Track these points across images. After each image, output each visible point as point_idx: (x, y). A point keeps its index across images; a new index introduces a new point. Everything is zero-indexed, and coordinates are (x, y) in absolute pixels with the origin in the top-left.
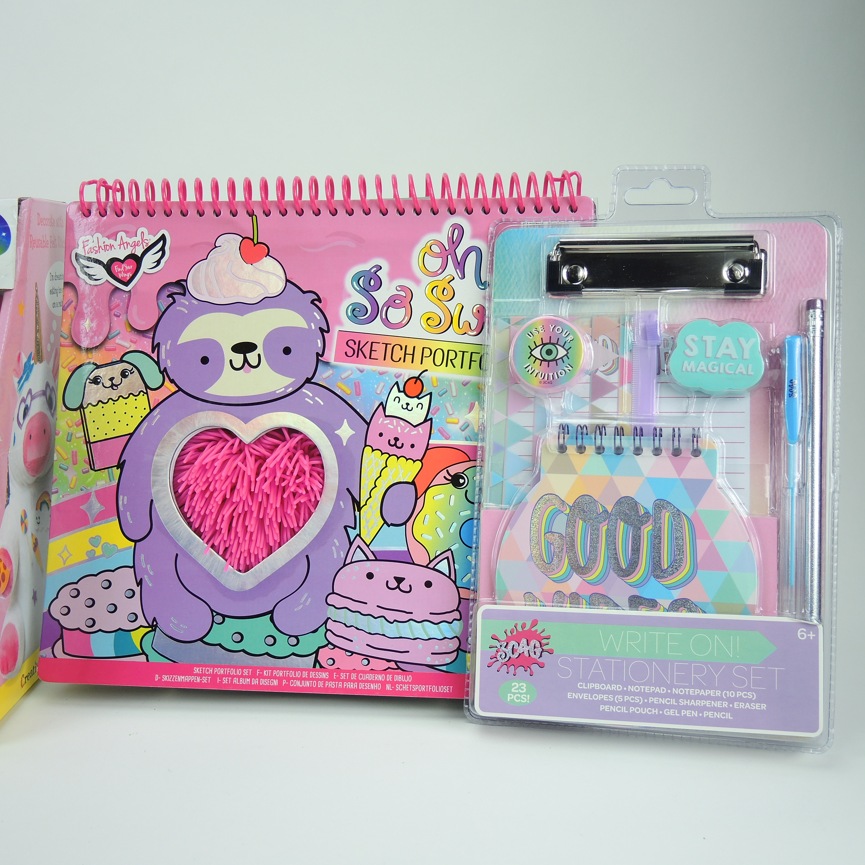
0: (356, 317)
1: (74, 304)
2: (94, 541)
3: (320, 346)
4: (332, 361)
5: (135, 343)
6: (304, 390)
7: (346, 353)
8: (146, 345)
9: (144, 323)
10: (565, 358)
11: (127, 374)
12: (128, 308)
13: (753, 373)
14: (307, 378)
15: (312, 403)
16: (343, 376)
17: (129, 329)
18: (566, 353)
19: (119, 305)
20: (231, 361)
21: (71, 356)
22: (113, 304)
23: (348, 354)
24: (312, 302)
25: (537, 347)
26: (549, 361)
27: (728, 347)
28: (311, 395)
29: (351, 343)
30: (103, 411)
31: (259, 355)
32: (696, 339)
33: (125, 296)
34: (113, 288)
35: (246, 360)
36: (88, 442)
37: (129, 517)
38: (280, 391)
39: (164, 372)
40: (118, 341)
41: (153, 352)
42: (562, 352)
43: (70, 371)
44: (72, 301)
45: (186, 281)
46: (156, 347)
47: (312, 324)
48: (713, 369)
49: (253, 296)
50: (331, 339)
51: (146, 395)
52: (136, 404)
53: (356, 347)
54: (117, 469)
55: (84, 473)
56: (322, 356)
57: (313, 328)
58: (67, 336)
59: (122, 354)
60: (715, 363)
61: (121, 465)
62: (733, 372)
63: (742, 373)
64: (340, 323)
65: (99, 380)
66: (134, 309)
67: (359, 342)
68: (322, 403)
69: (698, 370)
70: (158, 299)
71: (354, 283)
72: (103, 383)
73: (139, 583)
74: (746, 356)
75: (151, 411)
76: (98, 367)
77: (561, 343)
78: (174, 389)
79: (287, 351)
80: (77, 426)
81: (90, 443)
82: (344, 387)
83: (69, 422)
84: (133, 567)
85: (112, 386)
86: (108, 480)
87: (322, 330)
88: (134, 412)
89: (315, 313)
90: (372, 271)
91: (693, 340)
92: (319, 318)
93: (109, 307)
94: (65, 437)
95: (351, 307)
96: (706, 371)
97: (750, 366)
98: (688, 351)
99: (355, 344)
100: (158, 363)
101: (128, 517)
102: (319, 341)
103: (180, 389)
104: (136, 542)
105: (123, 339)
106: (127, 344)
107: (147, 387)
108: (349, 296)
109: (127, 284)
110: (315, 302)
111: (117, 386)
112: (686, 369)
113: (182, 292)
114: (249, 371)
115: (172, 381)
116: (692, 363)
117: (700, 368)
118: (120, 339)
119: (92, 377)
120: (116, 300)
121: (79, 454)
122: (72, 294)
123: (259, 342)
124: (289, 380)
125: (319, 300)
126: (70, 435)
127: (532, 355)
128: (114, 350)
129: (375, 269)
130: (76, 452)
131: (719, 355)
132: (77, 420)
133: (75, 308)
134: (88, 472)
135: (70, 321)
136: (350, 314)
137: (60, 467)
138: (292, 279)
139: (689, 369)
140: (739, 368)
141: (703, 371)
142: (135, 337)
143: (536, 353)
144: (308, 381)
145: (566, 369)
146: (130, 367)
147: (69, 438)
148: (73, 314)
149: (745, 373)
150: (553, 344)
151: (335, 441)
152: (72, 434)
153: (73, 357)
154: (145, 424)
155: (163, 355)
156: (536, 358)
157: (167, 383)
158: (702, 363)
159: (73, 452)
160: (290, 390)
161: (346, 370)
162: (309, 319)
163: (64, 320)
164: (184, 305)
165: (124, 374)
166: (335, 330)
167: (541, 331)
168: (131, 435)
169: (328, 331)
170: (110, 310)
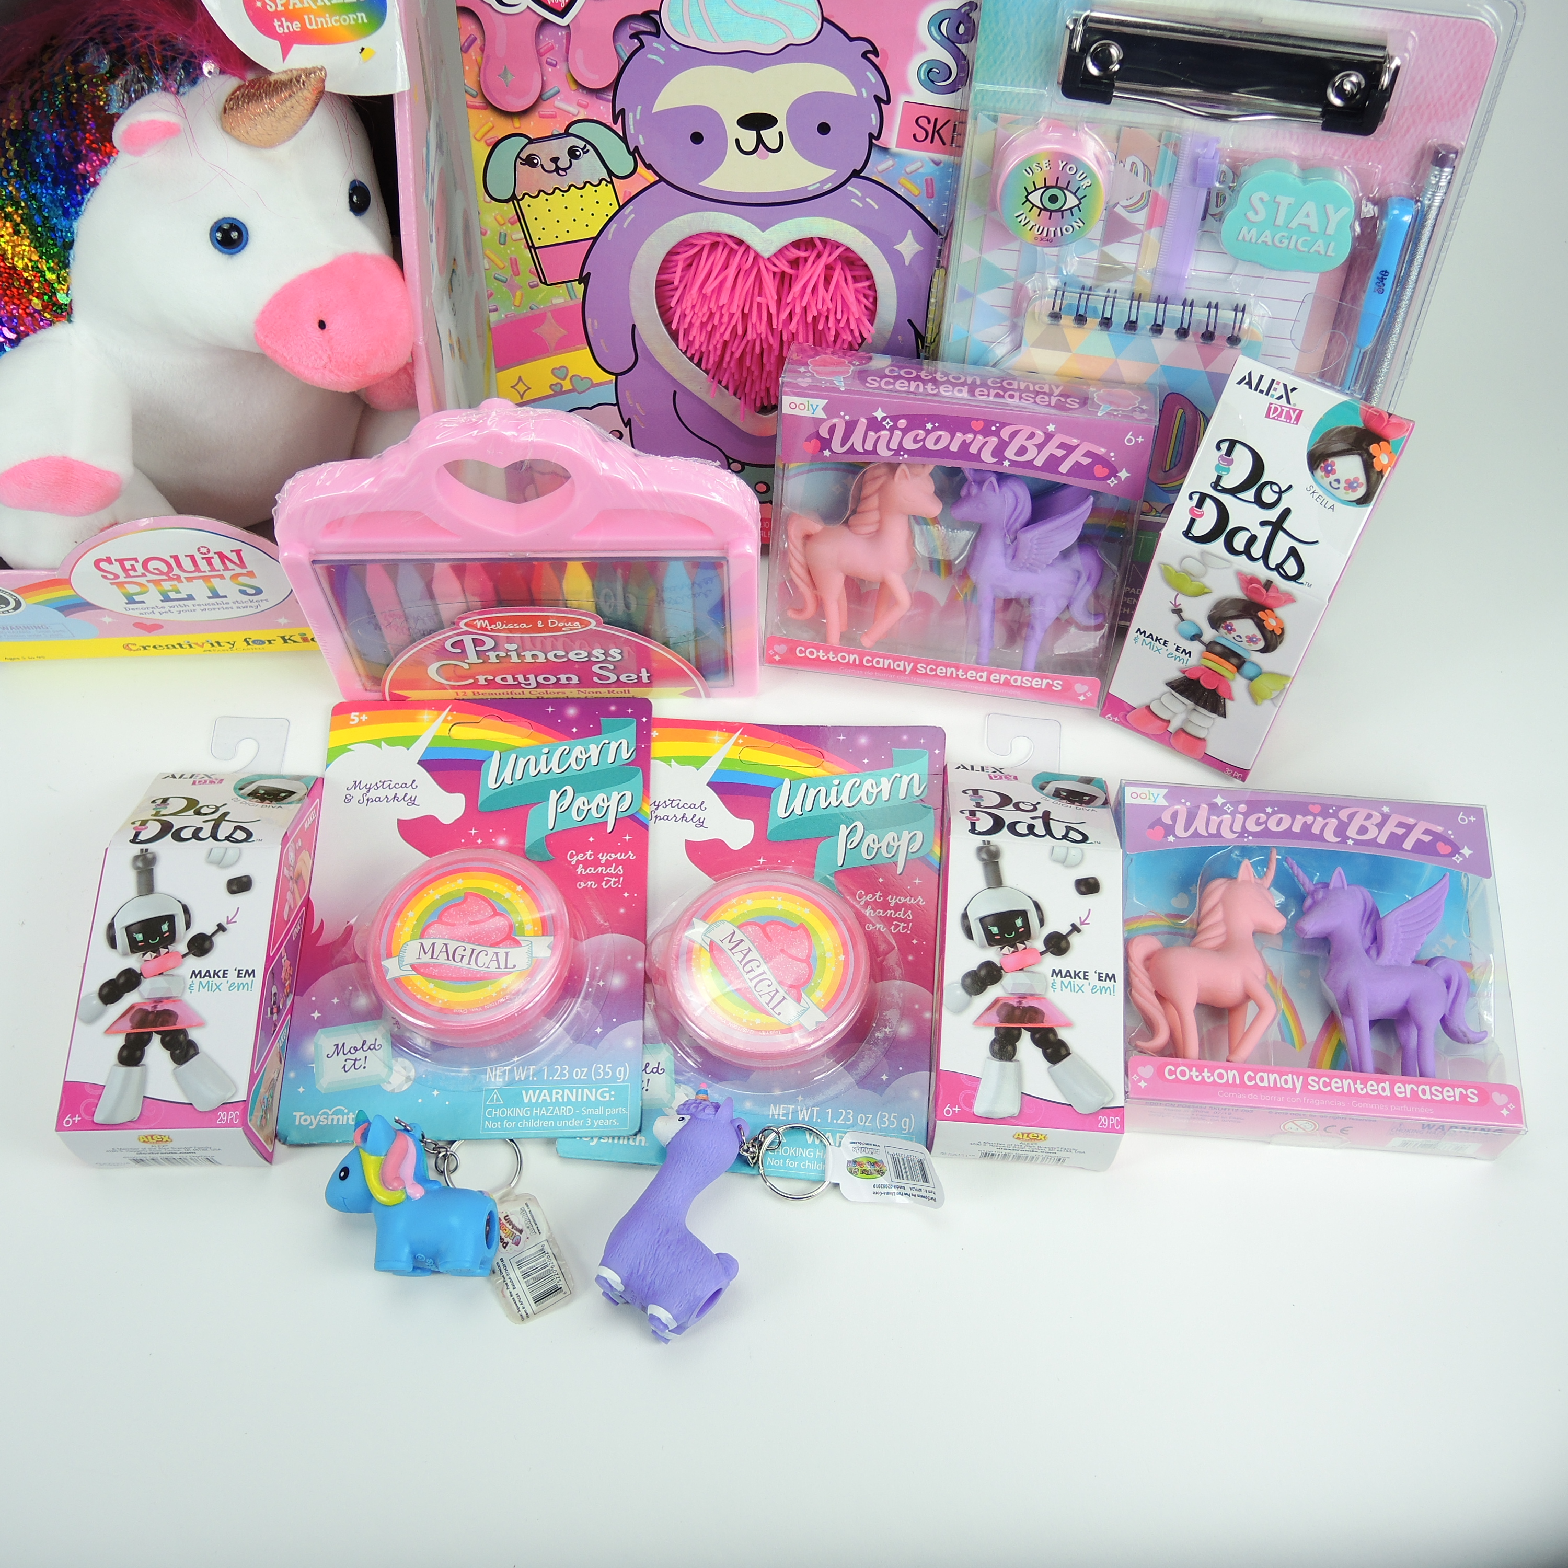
0: (933, 82)
1: (479, 42)
2: (560, 372)
3: (874, 123)
4: (893, 147)
5: (585, 107)
6: (849, 187)
7: (914, 136)
8: (604, 111)
9: (597, 77)
10: (1075, 210)
11: (578, 153)
12: (567, 53)
13: (1333, 254)
14: (855, 170)
15: (861, 205)
16: (908, 170)
17: (574, 87)
18: (1078, 202)
19: (552, 48)
20: (737, 141)
21: (487, 123)
22: (543, 46)
23: (918, 137)
24: (864, 55)
25: (1036, 189)
26: (1051, 211)
27: (1308, 215)
28: (860, 194)
29: (923, 122)
30: (548, 205)
31: (781, 134)
32: (1266, 198)
33: (562, 33)
34: (540, 19)
35: (760, 140)
36: (531, 247)
37: (603, 344)
38: (813, 189)
39: (635, 152)
40: (559, 103)
41: (615, 122)
42: (1072, 201)
43: (488, 145)
44: (475, 39)
45: (659, 13)
46: (619, 115)
47: (864, 90)
48: (1281, 242)
49: (770, 42)
50: (893, 114)
51: (610, 185)
52: (597, 197)
53: (930, 128)
54: (580, 283)
55: (531, 287)
56: (878, 138)
57: (865, 95)
58: (475, 93)
59: (567, 123)
60: (1286, 234)
61: (584, 279)
62: (1306, 250)
63: (1319, 252)
64: (907, 90)
65: (535, 161)
66: (578, 55)
67: (936, 120)
68: (876, 207)
69: (1259, 241)
70: (614, 41)
71: (933, 29)
72: (542, 166)
73: (628, 423)
74: (1331, 230)
75: (621, 208)
76: (531, 141)
77: (1073, 188)
78: (652, 178)
79: (824, 129)
80: (513, 224)
81: (535, 249)
82: (909, 185)
83: (499, 218)
84: (617, 404)
85: (557, 169)
86: (568, 298)
87: (878, 99)
88: (596, 209)
89: (868, 74)
90: (963, 11)
91: (1261, 199)
92: (873, 81)
93: (538, 52)
94: (497, 238)
95: (925, 66)
96: (1270, 243)
97: (1332, 244)
98: (1251, 214)
99: (929, 122)
100: (624, 139)
101: (600, 344)
102: (873, 116)
103: (662, 179)
104: (617, 375)
105: (567, 100)
106: (573, 109)
107: (610, 173)
108: (923, 48)
109: (562, 14)
110: (869, 56)
111: (564, 170)
112: (1244, 238)
113: (654, 30)
114: (765, 157)
115: (649, 167)
116: (1254, 231)
117: (1262, 238)
118: (562, 100)
119: (524, 155)
120: (547, 39)
121: (520, 262)
122: (473, 27)
123: (780, 114)
124: (828, 172)
125: (875, 52)
126: (503, 236)
127: (1028, 200)
128: (554, 117)
129: (967, 8)
130: (516, 259)
131: (1293, 225)
132: (511, 216)
133: (482, 50)
134: (537, 285)
135: (477, 69)
136: (923, 77)
137: (495, 278)
138: (833, 17)
139: (1248, 239)
140: (1317, 244)
141: (1266, 243)
142: (585, 99)
143: (1035, 198)
144: (856, 174)
145: (1075, 224)
146: (581, 144)
147: (502, 241)
148: (479, 59)
149: (1323, 252)
150: (1061, 189)
151: (894, 259)
152: (506, 235)
153: (490, 124)
154: (613, 226)
155: (631, 129)
156: (1034, 206)
157: (641, 169)
158: (1267, 233)
159: (511, 259)
160: (828, 187)
161: (913, 160)
162: (858, 82)
163: (467, 68)
164: (657, 52)
165: (573, 153)
166: (900, 100)
167: (1044, 168)
168: (595, 239)
169: (888, 102)
170: (540, 54)
